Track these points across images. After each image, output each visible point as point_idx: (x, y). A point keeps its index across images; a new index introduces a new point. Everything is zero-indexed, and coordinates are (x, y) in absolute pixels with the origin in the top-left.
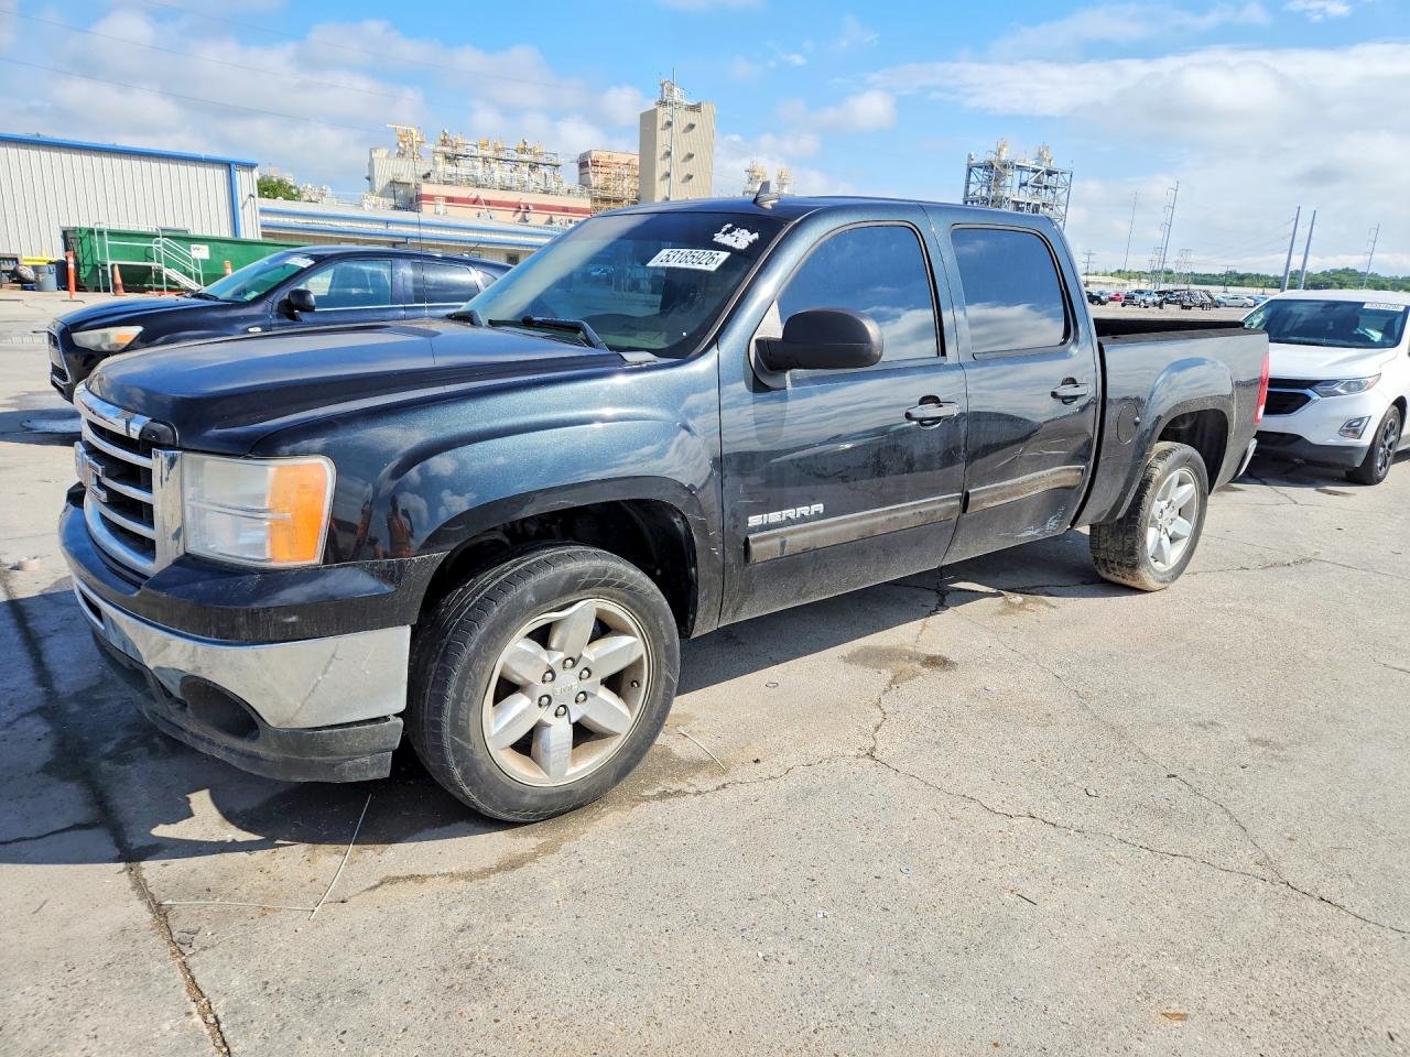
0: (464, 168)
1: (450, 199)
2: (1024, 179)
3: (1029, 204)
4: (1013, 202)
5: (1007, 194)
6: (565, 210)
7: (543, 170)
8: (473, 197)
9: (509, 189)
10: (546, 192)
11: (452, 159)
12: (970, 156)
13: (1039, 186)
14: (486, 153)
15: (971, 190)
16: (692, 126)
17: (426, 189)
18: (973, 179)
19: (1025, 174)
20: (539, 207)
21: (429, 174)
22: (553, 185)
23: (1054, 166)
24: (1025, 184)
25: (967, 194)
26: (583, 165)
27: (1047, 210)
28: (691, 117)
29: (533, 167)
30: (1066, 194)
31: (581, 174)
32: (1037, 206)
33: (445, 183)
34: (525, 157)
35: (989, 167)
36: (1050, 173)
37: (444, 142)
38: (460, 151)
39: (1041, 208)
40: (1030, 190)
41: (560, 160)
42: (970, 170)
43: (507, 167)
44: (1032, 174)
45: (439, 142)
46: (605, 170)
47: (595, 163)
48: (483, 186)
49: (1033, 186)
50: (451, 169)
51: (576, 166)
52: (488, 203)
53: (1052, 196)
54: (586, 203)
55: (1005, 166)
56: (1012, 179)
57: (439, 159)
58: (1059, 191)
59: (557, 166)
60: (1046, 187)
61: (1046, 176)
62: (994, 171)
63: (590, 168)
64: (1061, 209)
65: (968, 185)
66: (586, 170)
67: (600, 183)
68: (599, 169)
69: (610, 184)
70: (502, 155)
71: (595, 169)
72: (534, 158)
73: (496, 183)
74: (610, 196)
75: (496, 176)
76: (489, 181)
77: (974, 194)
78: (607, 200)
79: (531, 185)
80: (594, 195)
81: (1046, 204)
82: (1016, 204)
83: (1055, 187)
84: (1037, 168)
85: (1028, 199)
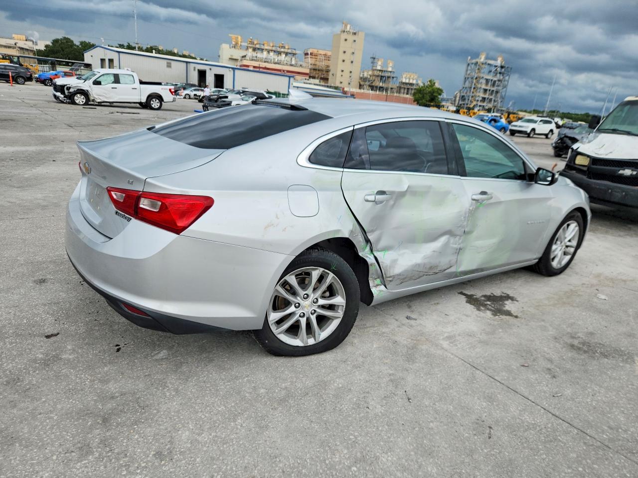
0: (259, 55)
1: (254, 67)
2: (491, 69)
3: (492, 80)
4: (485, 79)
5: (483, 75)
6: (299, 73)
7: (290, 56)
8: (264, 66)
9: (277, 63)
10: (291, 65)
11: (254, 49)
13: (496, 72)
14: (267, 48)
15: (469, 72)
16: (355, 41)
17: (245, 62)
18: (469, 68)
19: (491, 67)
20: (288, 71)
21: (245, 56)
22: (293, 63)
23: (504, 64)
24: (491, 72)
25: (466, 74)
26: (306, 54)
27: (500, 83)
28: (355, 37)
29: (287, 54)
30: (508, 77)
31: (305, 58)
32: (495, 81)
33: (252, 60)
34: (282, 50)
35: (476, 64)
36: (502, 67)
38: (258, 46)
39: (497, 82)
41: (297, 52)
43: (275, 54)
44: (494, 67)
45: (249, 42)
46: (316, 57)
47: (311, 54)
48: (268, 62)
49: (493, 73)
50: (254, 54)
51: (303, 55)
52: (268, 69)
53: (502, 77)
54: (307, 71)
55: (483, 64)
56: (486, 68)
57: (250, 50)
58: (505, 75)
59: (295, 54)
60: (500, 73)
62: (479, 65)
63: (309, 56)
64: (506, 83)
65: (467, 71)
66: (307, 56)
67: (313, 62)
68: (313, 57)
69: (318, 63)
70: (274, 49)
71: (311, 56)
72: (286, 51)
73: (272, 61)
74: (317, 67)
75: (272, 58)
76: (270, 60)
77: (469, 75)
78: (315, 70)
79: (285, 62)
80: (310, 67)
81: (499, 81)
82: (487, 80)
83: (504, 73)
84: (497, 65)
85: (492, 78)
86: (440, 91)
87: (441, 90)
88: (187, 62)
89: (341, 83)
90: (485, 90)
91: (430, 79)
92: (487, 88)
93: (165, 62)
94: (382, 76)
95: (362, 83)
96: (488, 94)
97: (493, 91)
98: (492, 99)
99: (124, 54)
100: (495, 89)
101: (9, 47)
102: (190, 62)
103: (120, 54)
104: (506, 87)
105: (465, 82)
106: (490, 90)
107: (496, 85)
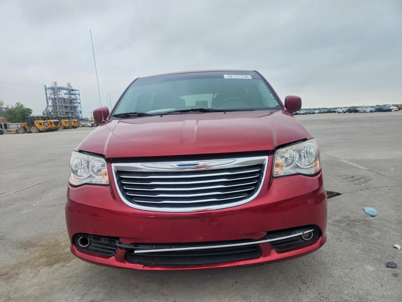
3: (68, 99)
5: (61, 96)
12: (45, 86)
13: (70, 94)
15: (48, 95)
18: (48, 92)
19: (65, 92)
23: (73, 88)
24: (66, 94)
27: (74, 101)
30: (79, 97)
32: (71, 100)
35: (52, 89)
36: (73, 90)
39: (72, 101)
40: (68, 96)
42: (46, 90)
44: (67, 91)
49: (68, 94)
53: (75, 97)
55: (58, 89)
58: (77, 96)
60: (72, 94)
61: (71, 92)
62: (55, 90)
64: (78, 101)
65: (46, 94)
77: (49, 97)
81: (74, 99)
82: (64, 99)
83: (75, 95)
84: (68, 89)
85: (68, 98)
86: (29, 111)
87: (31, 110)
90: (66, 107)
91: (17, 102)
92: (66, 105)
96: (69, 110)
97: (72, 107)
98: (73, 112)
104: (80, 103)
105: (48, 103)
106: (69, 107)
107: (72, 102)
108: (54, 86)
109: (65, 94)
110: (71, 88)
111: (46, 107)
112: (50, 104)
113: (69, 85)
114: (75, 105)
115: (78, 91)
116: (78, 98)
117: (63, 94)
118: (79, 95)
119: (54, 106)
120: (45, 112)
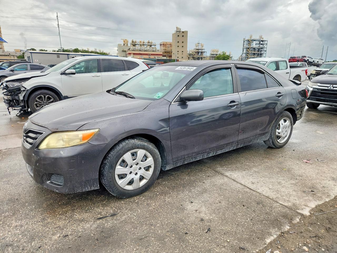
0: (136, 47)
1: (134, 54)
2: (256, 43)
4: (253, 48)
5: (252, 46)
6: (157, 55)
7: (153, 46)
8: (139, 53)
9: (146, 51)
10: (153, 51)
11: (134, 45)
12: (244, 38)
14: (141, 44)
15: (245, 45)
16: (183, 36)
17: (129, 52)
19: (256, 41)
20: (152, 54)
21: (130, 49)
22: (154, 50)
23: (264, 40)
25: (244, 46)
26: (161, 45)
27: (262, 49)
28: (183, 34)
29: (151, 46)
31: (161, 47)
32: (259, 49)
33: (133, 50)
34: (149, 44)
36: (262, 41)
37: (133, 42)
38: (136, 43)
40: (258, 45)
41: (156, 44)
42: (244, 42)
43: (145, 46)
44: (258, 42)
45: (131, 42)
46: (166, 46)
47: (163, 44)
48: (141, 51)
50: (134, 48)
51: (159, 45)
52: (141, 54)
54: (161, 53)
55: (252, 40)
56: (253, 43)
57: (132, 45)
58: (264, 45)
60: (261, 44)
62: (249, 42)
63: (162, 46)
64: (265, 49)
66: (161, 46)
67: (164, 49)
68: (164, 46)
69: (166, 49)
70: (144, 44)
71: (163, 46)
72: (151, 44)
73: (143, 50)
74: (167, 51)
75: (143, 48)
76: (142, 50)
78: (166, 52)
79: (150, 50)
80: (163, 51)
82: (254, 48)
83: (264, 44)
84: (259, 40)
85: (257, 47)
88: (68, 54)
89: (178, 57)
91: (223, 51)
93: (56, 55)
94: (199, 52)
95: (189, 56)
96: (256, 56)
97: (259, 54)
99: (34, 54)
100: (259, 53)
101: (6, 56)
102: (69, 54)
103: (32, 53)
104: (266, 51)
105: (243, 51)
106: (257, 54)
107: (260, 51)
108: (249, 39)
109: (256, 44)
110: (262, 39)
111: (242, 54)
112: (245, 52)
113: (261, 37)
114: (262, 52)
115: (266, 42)
116: (266, 47)
117: (254, 45)
118: (267, 44)
119: (247, 54)
120: (240, 57)
